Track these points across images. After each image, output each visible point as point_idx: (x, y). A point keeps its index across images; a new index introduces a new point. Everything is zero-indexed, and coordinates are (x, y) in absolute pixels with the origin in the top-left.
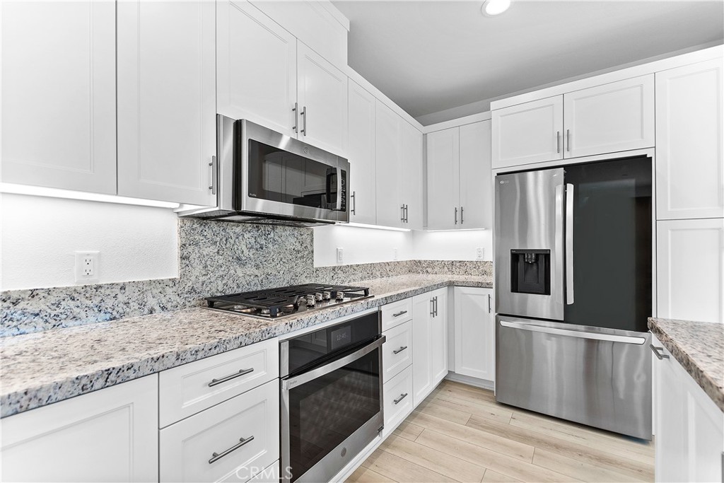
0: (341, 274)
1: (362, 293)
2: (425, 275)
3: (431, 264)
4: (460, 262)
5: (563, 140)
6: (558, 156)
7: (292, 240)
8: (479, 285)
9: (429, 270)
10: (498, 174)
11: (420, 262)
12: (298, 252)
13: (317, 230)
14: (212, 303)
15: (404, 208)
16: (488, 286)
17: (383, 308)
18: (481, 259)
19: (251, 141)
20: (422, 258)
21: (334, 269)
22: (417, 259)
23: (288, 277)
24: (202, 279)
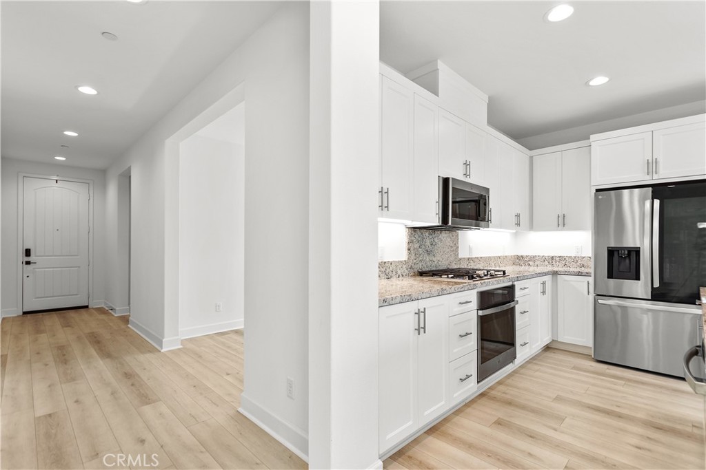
0: (472, 264)
1: (502, 273)
2: (527, 267)
3: (533, 258)
4: (559, 257)
5: (652, 165)
6: (648, 177)
7: (449, 240)
8: (579, 274)
9: (531, 263)
10: (597, 190)
11: (522, 257)
12: (452, 247)
13: (460, 233)
14: (421, 274)
15: (518, 216)
16: (588, 275)
17: (516, 283)
18: (579, 255)
19: (453, 188)
20: (524, 254)
21: (469, 259)
22: (520, 254)
23: (447, 263)
24: (415, 261)
